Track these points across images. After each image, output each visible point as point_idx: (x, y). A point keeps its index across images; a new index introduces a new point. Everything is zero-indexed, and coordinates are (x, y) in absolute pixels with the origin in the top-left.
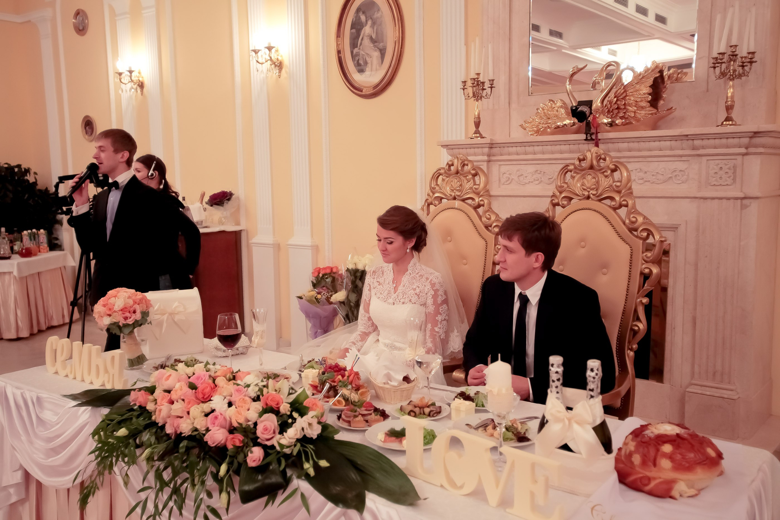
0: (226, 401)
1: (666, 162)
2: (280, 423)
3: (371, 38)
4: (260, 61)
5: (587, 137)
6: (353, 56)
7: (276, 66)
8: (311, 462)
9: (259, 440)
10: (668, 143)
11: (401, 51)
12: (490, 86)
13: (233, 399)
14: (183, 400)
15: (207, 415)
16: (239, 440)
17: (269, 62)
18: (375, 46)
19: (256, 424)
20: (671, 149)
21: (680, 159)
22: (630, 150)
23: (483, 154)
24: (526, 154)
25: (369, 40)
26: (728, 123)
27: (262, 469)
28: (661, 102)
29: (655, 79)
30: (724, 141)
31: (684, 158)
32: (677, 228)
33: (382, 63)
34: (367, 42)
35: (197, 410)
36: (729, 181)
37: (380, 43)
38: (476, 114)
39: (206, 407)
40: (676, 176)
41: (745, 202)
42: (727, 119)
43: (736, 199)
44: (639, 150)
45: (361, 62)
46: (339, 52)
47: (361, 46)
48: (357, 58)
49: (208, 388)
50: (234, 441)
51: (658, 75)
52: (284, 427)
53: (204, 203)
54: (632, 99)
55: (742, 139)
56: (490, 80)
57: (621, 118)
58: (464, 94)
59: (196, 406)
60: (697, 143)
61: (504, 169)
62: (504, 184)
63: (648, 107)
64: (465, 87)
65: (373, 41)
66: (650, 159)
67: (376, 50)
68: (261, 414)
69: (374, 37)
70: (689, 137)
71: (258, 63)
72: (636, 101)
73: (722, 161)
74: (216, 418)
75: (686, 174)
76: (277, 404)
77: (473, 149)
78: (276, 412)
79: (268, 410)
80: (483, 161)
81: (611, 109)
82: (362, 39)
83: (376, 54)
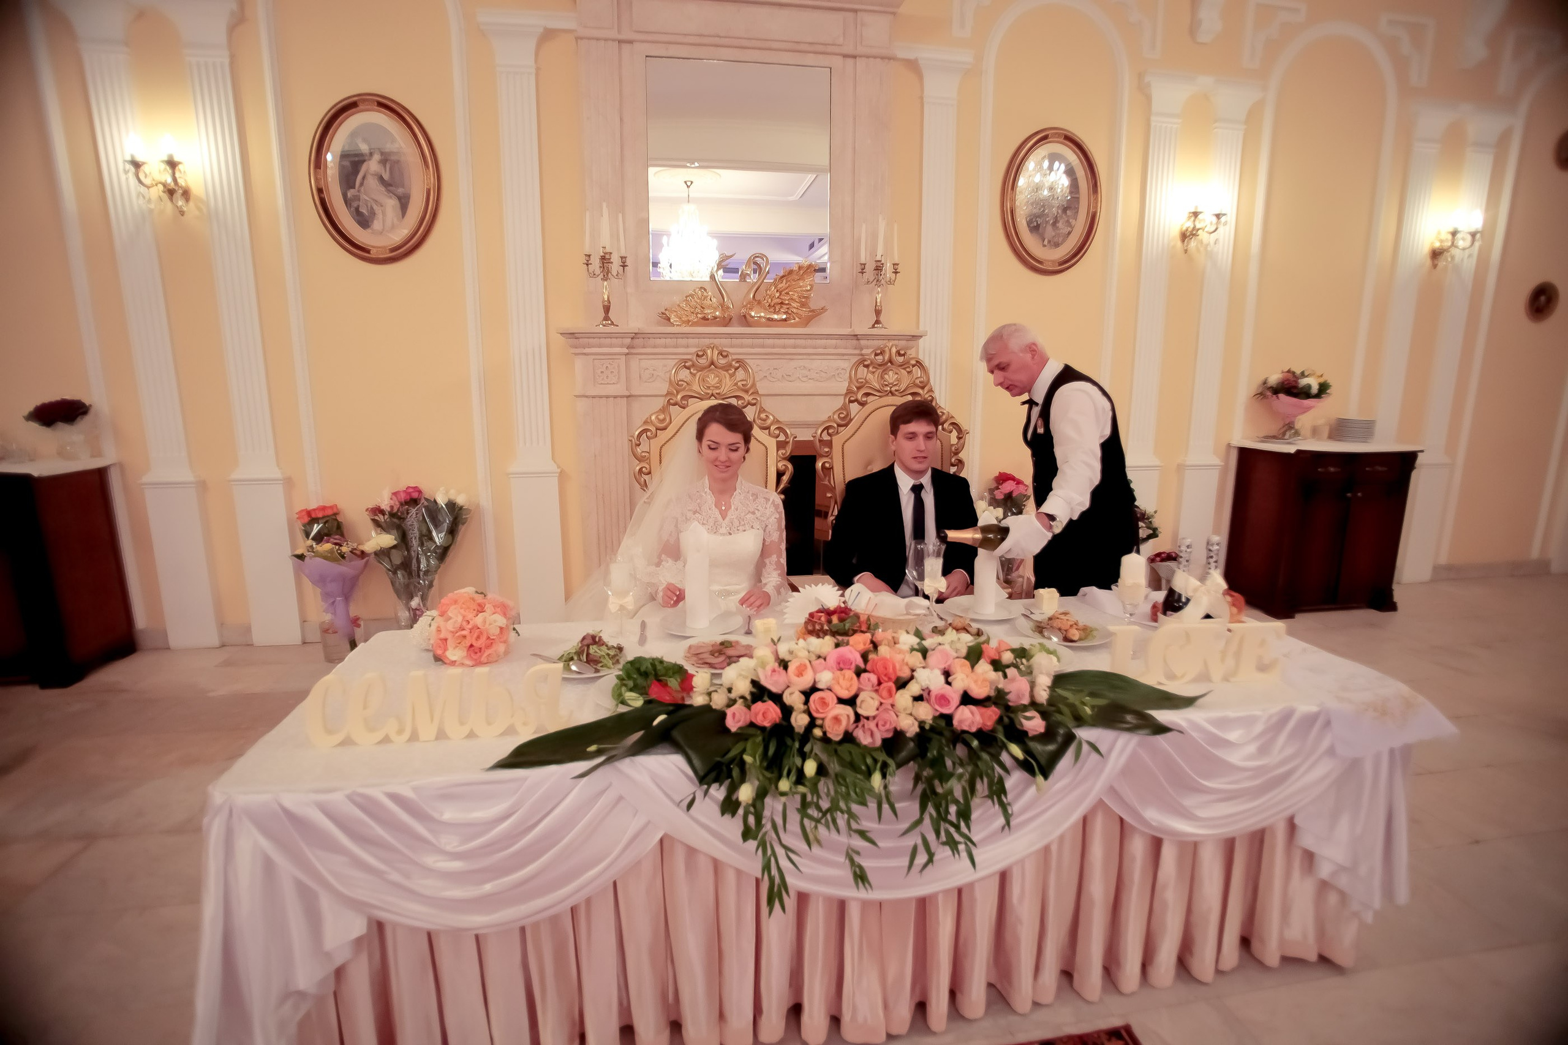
3: (381, 179)
4: (145, 182)
6: (347, 202)
10: (834, 341)
11: (437, 204)
12: (622, 264)
16: (994, 711)
17: (160, 187)
18: (389, 191)
20: (836, 347)
22: (795, 347)
23: (622, 346)
24: (676, 347)
25: (377, 182)
26: (878, 326)
31: (846, 357)
33: (403, 217)
34: (372, 183)
38: (606, 297)
40: (838, 374)
42: (877, 322)
44: (805, 347)
45: (363, 210)
46: (320, 191)
47: (362, 189)
48: (355, 204)
54: (796, 294)
56: (622, 258)
57: (785, 313)
58: (588, 271)
60: (863, 343)
61: (645, 364)
62: (646, 382)
64: (588, 262)
65: (385, 183)
67: (391, 197)
68: (1001, 672)
69: (386, 177)
70: (858, 336)
71: (140, 185)
72: (800, 298)
77: (610, 339)
80: (621, 354)
81: (772, 304)
82: (364, 178)
83: (391, 204)
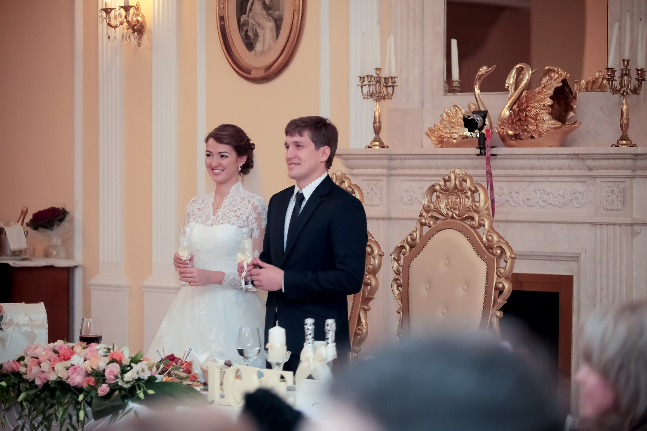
0: (83, 358)
1: (567, 183)
2: (121, 369)
3: (264, 4)
4: (113, 23)
5: (481, 152)
6: (240, 26)
7: (134, 31)
8: (142, 390)
9: (106, 381)
11: (301, 24)
12: (392, 84)
13: (88, 357)
14: (49, 360)
15: (67, 369)
16: (92, 381)
17: (125, 24)
18: (269, 15)
19: (104, 371)
21: (578, 180)
25: (260, 6)
26: (622, 142)
27: (108, 396)
28: (571, 114)
29: (557, 90)
30: (612, 162)
31: (582, 179)
32: (578, 257)
33: (277, 38)
35: (60, 367)
36: (621, 207)
37: (275, 11)
38: (377, 117)
39: (68, 364)
40: (576, 198)
41: (636, 228)
42: (622, 138)
43: (627, 225)
44: (541, 169)
45: (250, 34)
46: (222, 18)
47: (251, 14)
48: (245, 29)
49: (69, 352)
50: (89, 382)
51: (560, 85)
52: (124, 371)
53: (25, 224)
54: (533, 110)
55: (626, 161)
56: (391, 78)
58: (362, 92)
59: (60, 363)
60: (590, 163)
61: (406, 185)
62: (406, 204)
63: (551, 120)
64: (364, 84)
65: (267, 8)
66: (552, 179)
67: (269, 20)
68: (108, 364)
69: (267, 2)
70: (580, 156)
71: (109, 27)
72: (537, 113)
73: (615, 184)
74: (75, 369)
75: (585, 196)
76: (120, 359)
78: (120, 363)
79: (113, 361)
80: (383, 175)
82: (252, 4)
83: (270, 25)
